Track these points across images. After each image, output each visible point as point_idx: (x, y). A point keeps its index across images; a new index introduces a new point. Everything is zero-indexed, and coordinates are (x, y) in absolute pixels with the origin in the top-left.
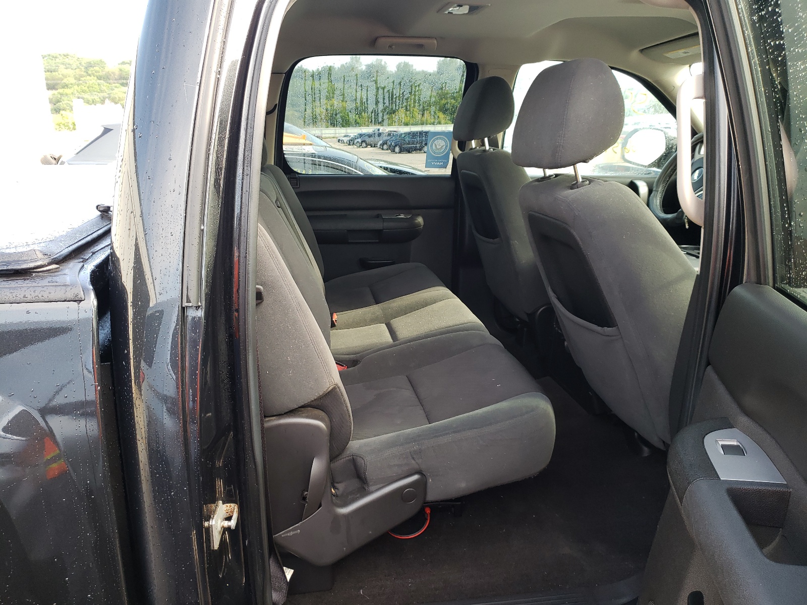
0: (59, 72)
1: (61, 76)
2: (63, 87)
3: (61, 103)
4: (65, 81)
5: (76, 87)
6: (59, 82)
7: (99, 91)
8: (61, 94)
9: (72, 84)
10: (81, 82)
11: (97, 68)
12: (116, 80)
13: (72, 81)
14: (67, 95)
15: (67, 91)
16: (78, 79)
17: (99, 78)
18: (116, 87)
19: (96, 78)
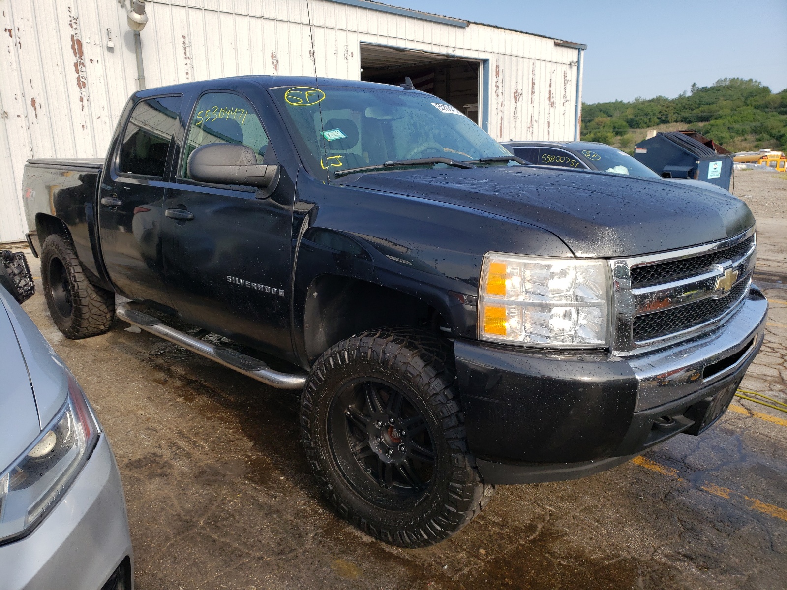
0: (718, 105)
1: (718, 108)
2: (716, 119)
3: (709, 134)
4: (721, 112)
5: (729, 118)
6: (714, 113)
7: (752, 120)
8: (712, 126)
9: (726, 115)
10: (736, 112)
11: (756, 98)
12: (775, 108)
13: (728, 111)
14: (717, 126)
15: (720, 122)
16: (733, 110)
17: (757, 107)
18: (773, 116)
19: (752, 108)
